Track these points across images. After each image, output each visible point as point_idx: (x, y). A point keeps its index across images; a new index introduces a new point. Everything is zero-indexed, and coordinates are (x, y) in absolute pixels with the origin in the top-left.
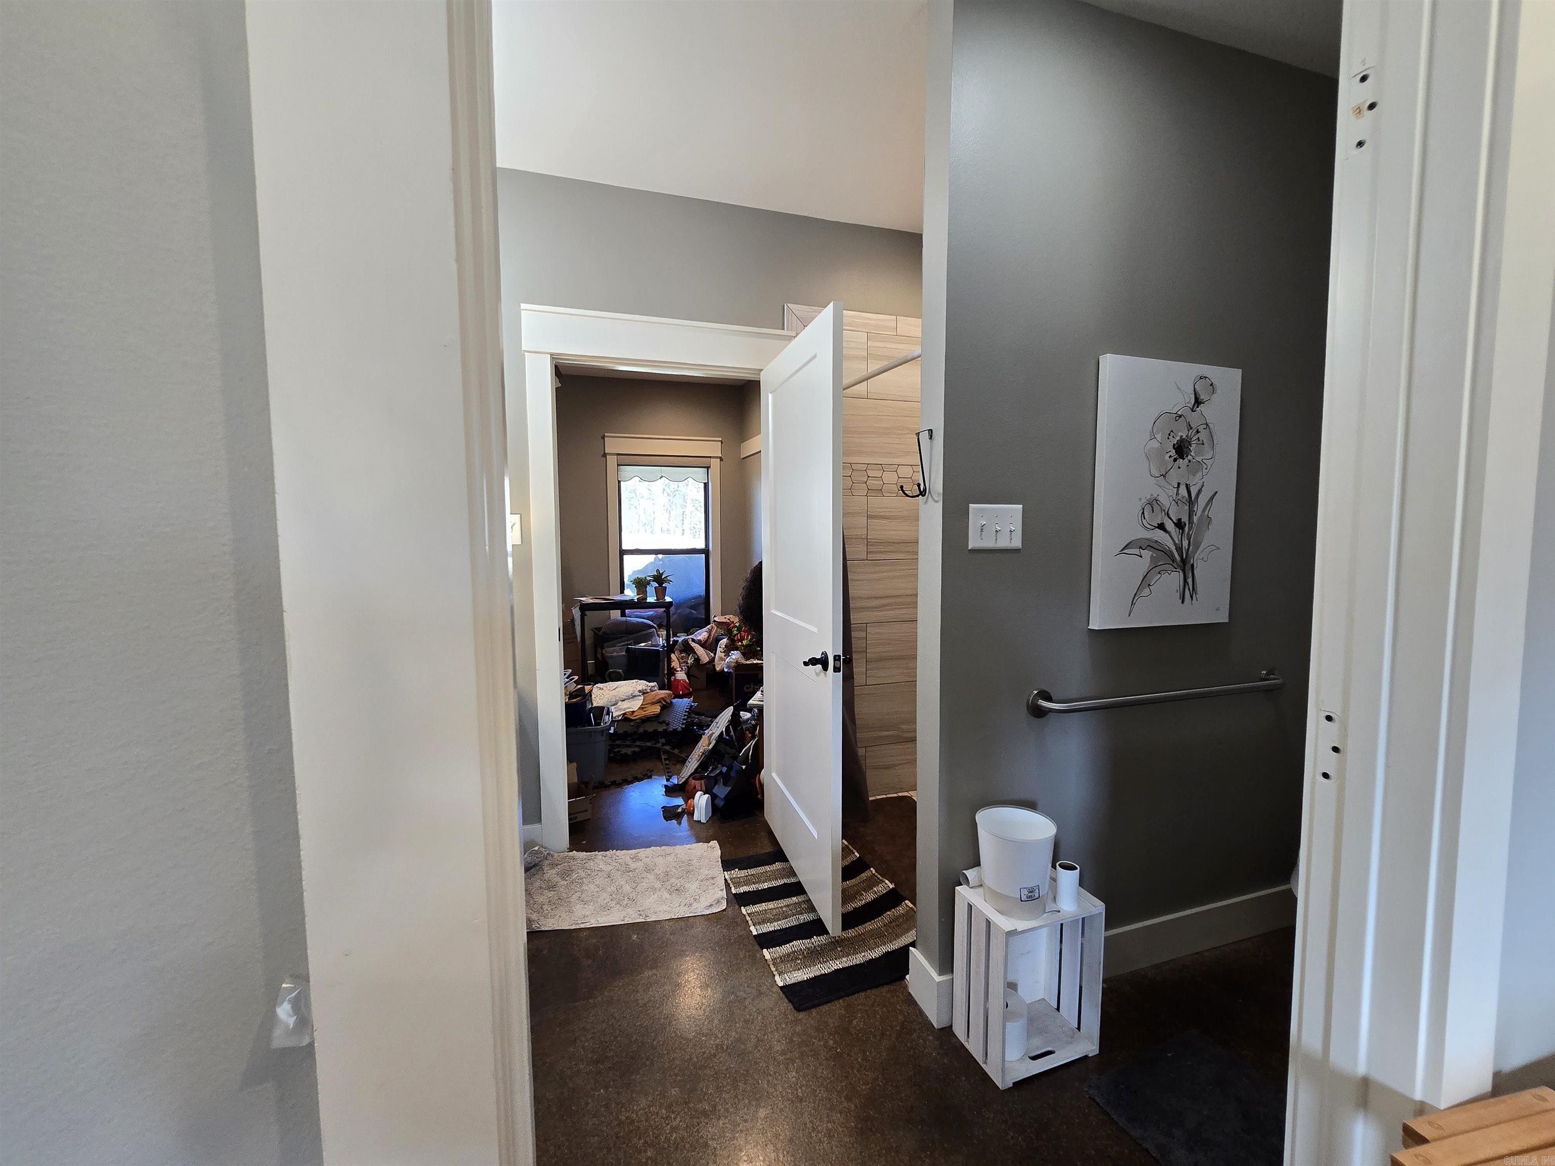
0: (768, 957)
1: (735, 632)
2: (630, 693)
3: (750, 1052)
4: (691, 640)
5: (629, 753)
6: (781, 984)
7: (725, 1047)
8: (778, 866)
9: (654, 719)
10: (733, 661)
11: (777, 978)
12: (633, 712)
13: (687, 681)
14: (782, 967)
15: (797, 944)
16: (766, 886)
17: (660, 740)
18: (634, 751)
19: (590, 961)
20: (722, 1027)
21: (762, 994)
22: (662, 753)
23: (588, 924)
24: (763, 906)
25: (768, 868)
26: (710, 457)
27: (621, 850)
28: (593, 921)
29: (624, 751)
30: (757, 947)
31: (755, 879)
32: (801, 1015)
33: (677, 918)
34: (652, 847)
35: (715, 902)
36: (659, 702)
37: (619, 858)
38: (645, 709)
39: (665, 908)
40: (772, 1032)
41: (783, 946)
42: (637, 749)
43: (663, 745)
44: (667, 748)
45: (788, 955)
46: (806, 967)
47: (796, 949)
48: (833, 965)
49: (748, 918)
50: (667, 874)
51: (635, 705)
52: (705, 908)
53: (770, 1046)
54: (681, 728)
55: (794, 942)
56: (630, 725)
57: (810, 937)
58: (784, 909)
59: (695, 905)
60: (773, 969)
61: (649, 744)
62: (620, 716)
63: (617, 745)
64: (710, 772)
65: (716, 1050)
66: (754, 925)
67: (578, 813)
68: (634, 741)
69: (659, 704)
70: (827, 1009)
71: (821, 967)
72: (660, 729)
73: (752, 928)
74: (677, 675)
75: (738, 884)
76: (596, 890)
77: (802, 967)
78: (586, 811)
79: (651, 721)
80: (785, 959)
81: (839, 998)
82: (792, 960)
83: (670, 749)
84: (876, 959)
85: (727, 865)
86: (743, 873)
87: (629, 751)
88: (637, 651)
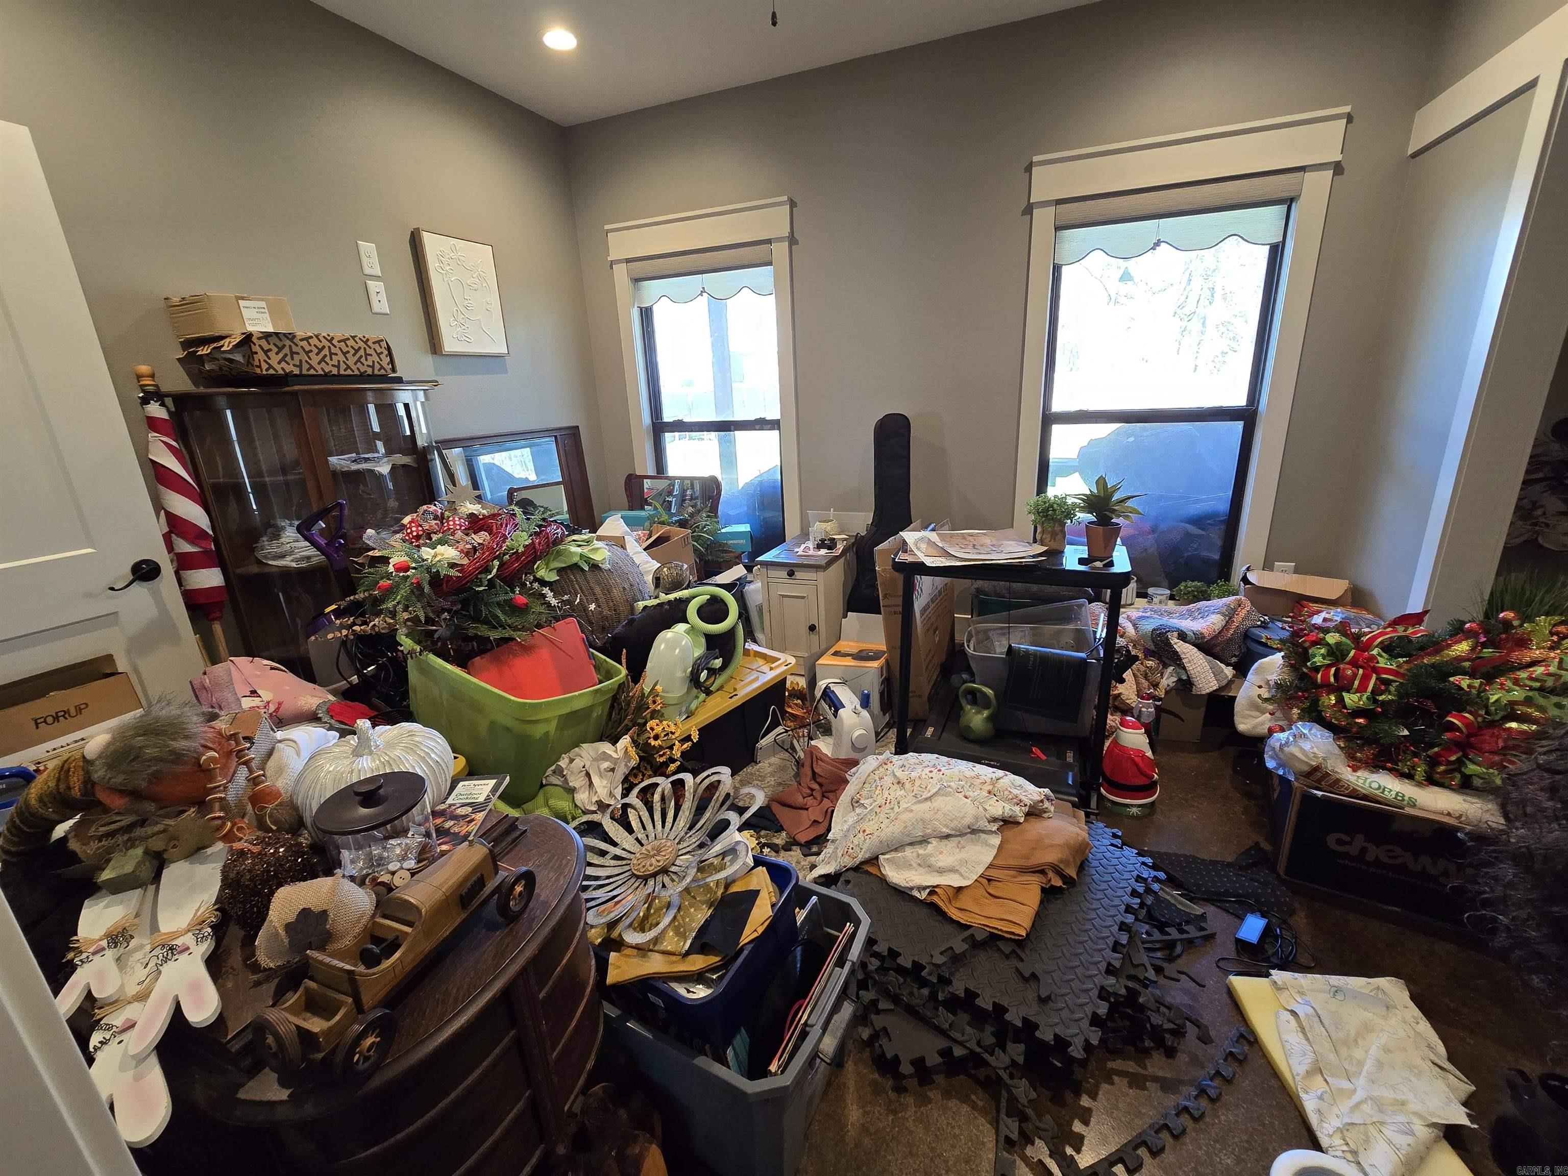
1: (1318, 660)
2: (966, 822)
4: (1175, 634)
10: (1303, 758)
12: (961, 886)
13: (1149, 754)
26: (1302, 169)
36: (1040, 870)
38: (992, 894)
51: (971, 863)
62: (924, 889)
69: (1039, 874)
88: (1035, 660)
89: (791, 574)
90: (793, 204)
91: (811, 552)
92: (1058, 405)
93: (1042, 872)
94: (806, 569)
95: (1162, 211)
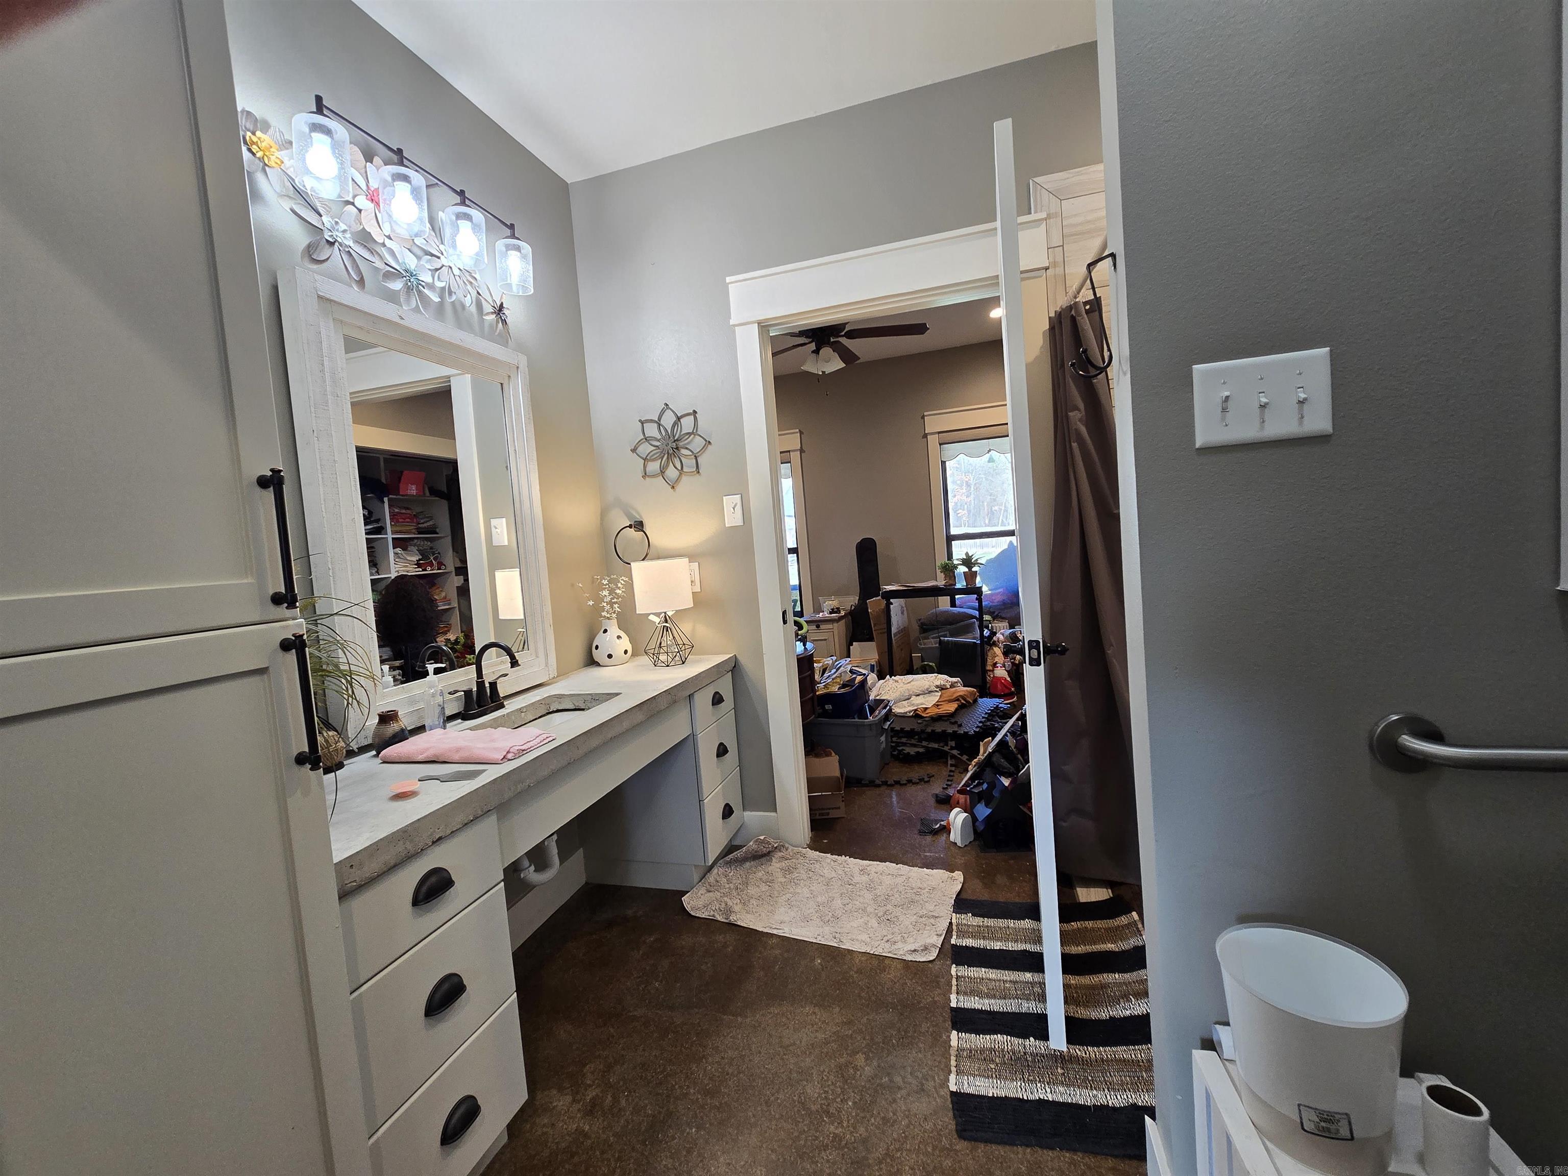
0: (954, 1042)
2: (926, 687)
3: (869, 1166)
5: (912, 753)
6: (953, 1088)
7: (844, 1143)
8: (1027, 924)
9: (946, 718)
11: (952, 1077)
12: (926, 709)
13: (1009, 679)
14: (966, 1064)
15: (1002, 1039)
16: (997, 946)
17: (949, 742)
18: (918, 752)
19: (762, 973)
20: (854, 1114)
21: (923, 1090)
22: (949, 758)
23: (781, 931)
24: (982, 972)
25: (1011, 923)
27: (854, 858)
28: (786, 930)
29: (908, 750)
30: (948, 1024)
31: (988, 934)
32: (962, 1146)
33: (873, 954)
34: (887, 863)
35: (921, 948)
36: (957, 700)
37: (848, 866)
38: (939, 707)
39: (864, 937)
40: (910, 1150)
41: (981, 1035)
42: (921, 750)
43: (952, 748)
44: (955, 752)
45: (982, 1051)
46: (999, 1079)
47: (997, 1047)
48: (1039, 1090)
49: (954, 982)
50: (888, 898)
51: (929, 701)
52: (909, 951)
53: (898, 1170)
54: (974, 731)
55: (999, 1035)
56: (918, 723)
57: (1025, 1036)
58: (1007, 985)
59: (900, 945)
60: (953, 1063)
61: (936, 746)
62: (911, 711)
63: (902, 743)
64: (975, 787)
65: (833, 1141)
66: (957, 993)
67: (830, 809)
68: (920, 740)
69: (957, 702)
70: (1002, 1153)
71: (1020, 1087)
72: (950, 731)
73: (953, 997)
74: (995, 671)
75: (962, 934)
76: (808, 896)
77: (994, 1076)
78: (839, 808)
79: (943, 720)
80: (973, 1054)
81: (1027, 1146)
82: (985, 1059)
83: (958, 754)
84: (1114, 1109)
85: (962, 904)
86: (978, 921)
87: (912, 751)
88: (952, 644)
89: (818, 627)
90: (801, 433)
91: (827, 615)
92: (954, 531)
93: (958, 700)
94: (828, 623)
95: (989, 437)
